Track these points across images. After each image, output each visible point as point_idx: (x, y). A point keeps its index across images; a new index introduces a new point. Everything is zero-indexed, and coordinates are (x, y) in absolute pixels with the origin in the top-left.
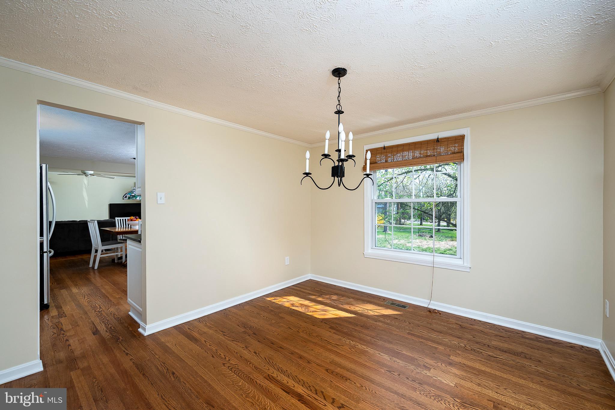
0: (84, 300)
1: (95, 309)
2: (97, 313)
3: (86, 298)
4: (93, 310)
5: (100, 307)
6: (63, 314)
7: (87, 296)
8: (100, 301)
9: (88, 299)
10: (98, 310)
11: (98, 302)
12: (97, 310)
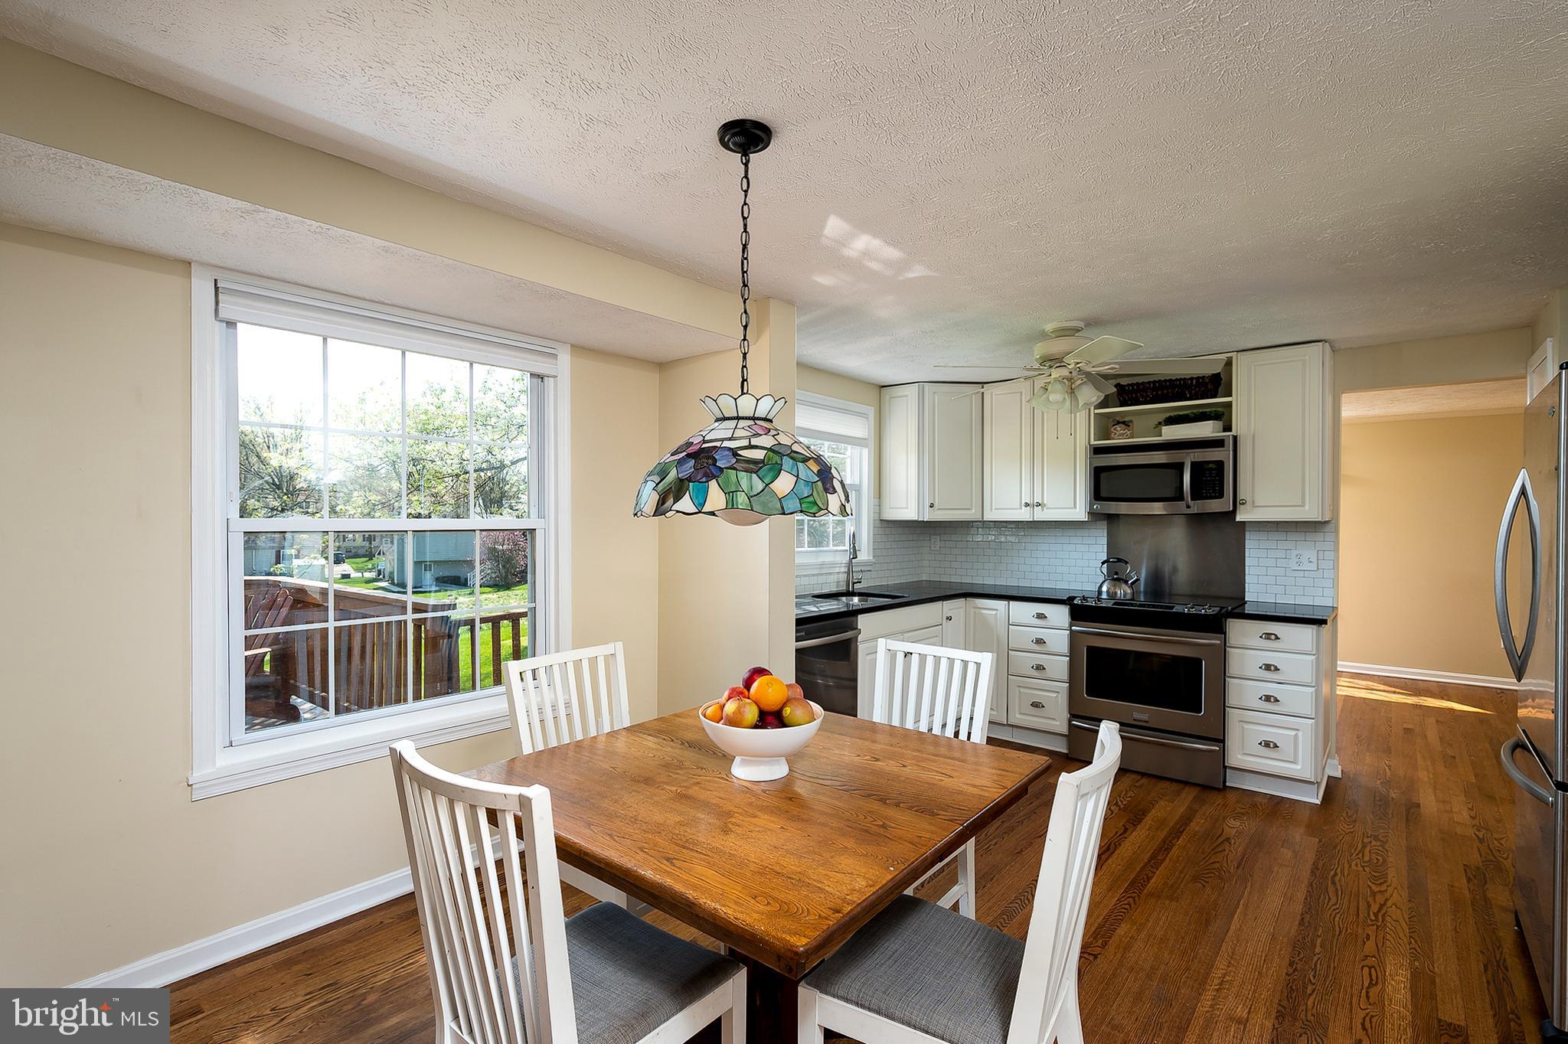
0: (1391, 896)
1: (1380, 848)
2: (1383, 837)
3: (1380, 899)
4: (1388, 848)
5: (1364, 846)
6: (1472, 877)
7: (1369, 906)
8: (1346, 865)
9: (1374, 894)
10: (1374, 843)
11: (1356, 865)
12: (1379, 843)
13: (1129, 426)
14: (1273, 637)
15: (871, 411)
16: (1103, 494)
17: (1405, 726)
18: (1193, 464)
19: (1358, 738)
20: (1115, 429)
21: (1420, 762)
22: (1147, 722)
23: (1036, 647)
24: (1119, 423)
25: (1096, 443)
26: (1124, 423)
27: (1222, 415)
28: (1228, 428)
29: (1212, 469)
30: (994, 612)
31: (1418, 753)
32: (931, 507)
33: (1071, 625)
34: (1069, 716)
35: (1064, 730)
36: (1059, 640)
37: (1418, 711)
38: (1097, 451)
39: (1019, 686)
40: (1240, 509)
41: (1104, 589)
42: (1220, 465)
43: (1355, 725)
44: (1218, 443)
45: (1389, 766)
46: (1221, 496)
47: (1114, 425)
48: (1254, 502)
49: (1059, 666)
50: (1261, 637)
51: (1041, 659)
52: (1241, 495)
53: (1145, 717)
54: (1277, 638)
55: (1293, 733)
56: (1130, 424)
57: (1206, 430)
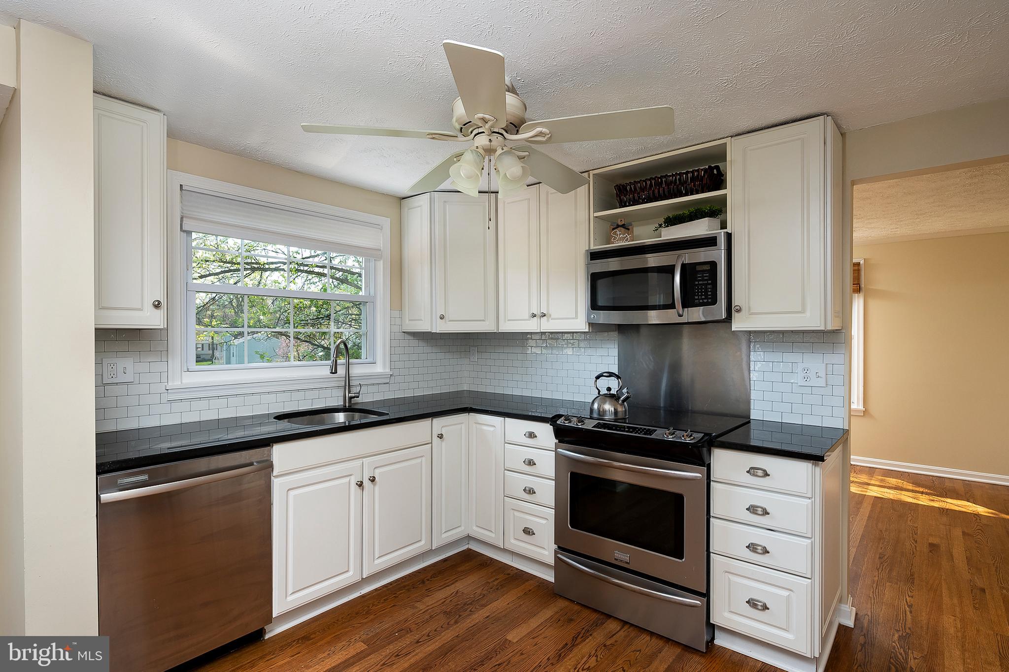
13: (629, 229)
14: (760, 473)
15: (386, 222)
16: (600, 303)
17: (932, 540)
18: (683, 266)
19: (880, 558)
20: (614, 233)
21: (946, 599)
22: (627, 563)
23: (528, 469)
24: (618, 226)
25: (595, 248)
26: (623, 226)
27: (717, 210)
28: (723, 226)
29: (704, 271)
30: (492, 429)
31: (943, 581)
32: (441, 318)
33: (557, 447)
34: (556, 546)
35: (551, 561)
36: (547, 463)
37: (945, 519)
38: (594, 256)
39: (513, 509)
40: (735, 316)
41: (596, 406)
42: (713, 265)
43: (880, 539)
44: (711, 242)
45: (910, 606)
46: (714, 301)
47: (613, 229)
48: (749, 308)
49: (547, 491)
50: (748, 472)
51: (531, 482)
52: (736, 301)
53: (626, 557)
54: (766, 474)
55: (785, 593)
56: (630, 227)
57: (699, 228)
